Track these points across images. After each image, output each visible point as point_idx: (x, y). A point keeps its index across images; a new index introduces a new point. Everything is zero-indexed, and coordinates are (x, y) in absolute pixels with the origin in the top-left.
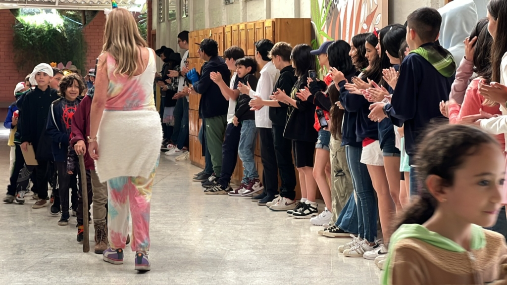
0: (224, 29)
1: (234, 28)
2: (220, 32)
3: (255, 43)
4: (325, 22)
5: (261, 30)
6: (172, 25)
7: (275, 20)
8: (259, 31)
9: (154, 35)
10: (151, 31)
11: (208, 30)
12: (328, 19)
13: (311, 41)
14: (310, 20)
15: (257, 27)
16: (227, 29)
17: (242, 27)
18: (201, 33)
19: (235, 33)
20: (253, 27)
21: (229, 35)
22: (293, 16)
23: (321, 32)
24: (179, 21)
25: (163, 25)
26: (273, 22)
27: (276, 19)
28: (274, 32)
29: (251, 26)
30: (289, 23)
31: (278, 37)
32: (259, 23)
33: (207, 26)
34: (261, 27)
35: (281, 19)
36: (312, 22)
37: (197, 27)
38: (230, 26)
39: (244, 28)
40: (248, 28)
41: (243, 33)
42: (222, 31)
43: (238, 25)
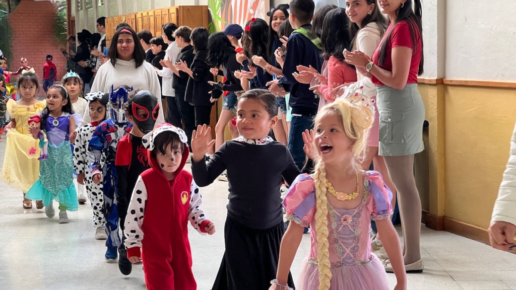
0: (136, 15)
1: (145, 14)
2: (132, 18)
3: (163, 26)
4: (220, 8)
5: (167, 16)
6: (89, 13)
7: (178, 8)
8: (165, 17)
9: (73, 21)
10: (71, 18)
11: (122, 17)
12: (222, 5)
13: (209, 24)
14: (207, 7)
15: (163, 13)
16: (139, 16)
17: (151, 13)
18: (116, 19)
19: (145, 19)
20: (160, 14)
21: (140, 20)
22: (193, 4)
23: (216, 17)
24: (95, 9)
25: (81, 12)
26: (177, 9)
27: (180, 6)
28: (178, 17)
29: (159, 12)
30: (190, 10)
31: (181, 21)
32: (166, 10)
33: (120, 13)
34: (168, 13)
35: (183, 6)
36: (209, 8)
37: (112, 14)
38: (140, 13)
39: (153, 14)
40: (156, 14)
41: (152, 19)
42: (134, 18)
43: (148, 12)
